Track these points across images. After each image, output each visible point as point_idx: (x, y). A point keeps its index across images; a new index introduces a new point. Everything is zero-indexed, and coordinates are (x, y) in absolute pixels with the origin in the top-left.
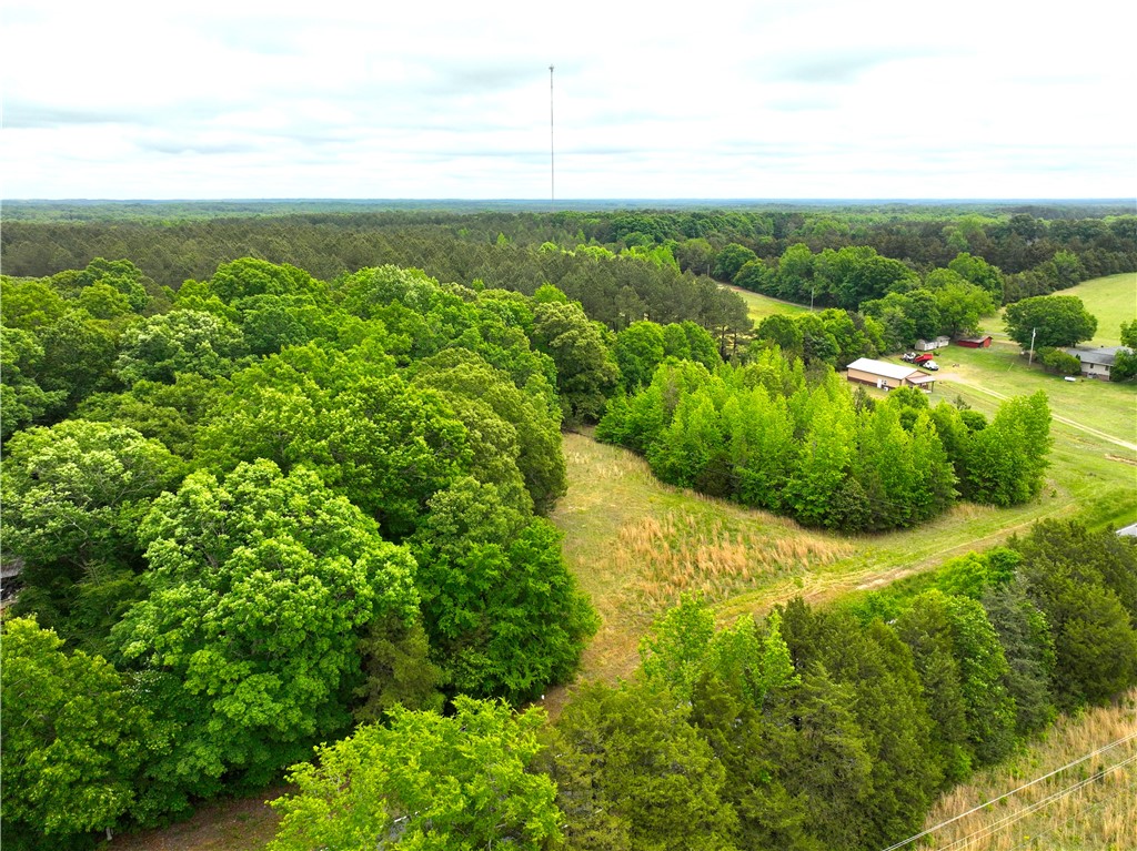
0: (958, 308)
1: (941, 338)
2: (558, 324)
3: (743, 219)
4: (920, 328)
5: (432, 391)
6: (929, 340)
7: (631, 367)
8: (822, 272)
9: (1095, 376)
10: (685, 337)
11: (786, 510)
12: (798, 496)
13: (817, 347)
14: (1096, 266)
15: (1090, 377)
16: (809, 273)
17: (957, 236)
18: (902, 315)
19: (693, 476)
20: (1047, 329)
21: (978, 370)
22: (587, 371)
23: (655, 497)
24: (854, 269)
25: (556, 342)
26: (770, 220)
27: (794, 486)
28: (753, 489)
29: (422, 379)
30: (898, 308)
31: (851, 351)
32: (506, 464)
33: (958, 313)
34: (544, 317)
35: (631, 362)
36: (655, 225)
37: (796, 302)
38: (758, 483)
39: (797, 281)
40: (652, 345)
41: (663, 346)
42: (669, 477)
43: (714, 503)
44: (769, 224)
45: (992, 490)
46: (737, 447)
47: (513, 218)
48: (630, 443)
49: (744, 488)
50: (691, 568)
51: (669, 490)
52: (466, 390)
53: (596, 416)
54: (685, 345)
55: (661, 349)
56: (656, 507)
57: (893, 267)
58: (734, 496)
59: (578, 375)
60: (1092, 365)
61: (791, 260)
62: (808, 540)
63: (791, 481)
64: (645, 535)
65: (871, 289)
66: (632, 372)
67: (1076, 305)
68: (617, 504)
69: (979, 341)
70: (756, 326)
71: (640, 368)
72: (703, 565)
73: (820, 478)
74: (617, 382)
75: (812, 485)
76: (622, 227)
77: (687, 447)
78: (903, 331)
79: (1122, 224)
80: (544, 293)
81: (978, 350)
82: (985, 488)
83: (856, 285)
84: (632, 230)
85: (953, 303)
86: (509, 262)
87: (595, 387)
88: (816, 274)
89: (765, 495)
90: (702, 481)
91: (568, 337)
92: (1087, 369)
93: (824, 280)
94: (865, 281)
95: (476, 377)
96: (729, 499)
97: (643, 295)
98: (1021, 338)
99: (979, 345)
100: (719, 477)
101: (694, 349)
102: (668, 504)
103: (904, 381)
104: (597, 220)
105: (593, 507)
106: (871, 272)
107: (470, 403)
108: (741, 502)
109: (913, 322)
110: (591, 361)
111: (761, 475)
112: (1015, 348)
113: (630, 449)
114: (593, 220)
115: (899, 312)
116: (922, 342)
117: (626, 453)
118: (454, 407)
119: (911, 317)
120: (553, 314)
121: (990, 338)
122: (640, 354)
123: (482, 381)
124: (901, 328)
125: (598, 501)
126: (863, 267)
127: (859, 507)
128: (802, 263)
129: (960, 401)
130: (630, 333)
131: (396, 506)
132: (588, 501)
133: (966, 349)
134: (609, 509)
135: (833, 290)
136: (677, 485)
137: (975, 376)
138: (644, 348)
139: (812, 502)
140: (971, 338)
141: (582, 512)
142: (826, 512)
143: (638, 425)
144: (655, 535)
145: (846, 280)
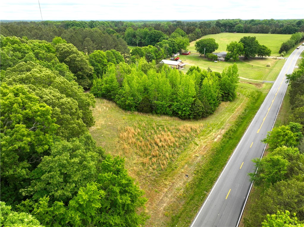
0: (182, 43)
1: (178, 53)
2: (67, 52)
3: (106, 23)
4: (174, 50)
5: (19, 86)
6: (175, 54)
7: (97, 68)
8: (138, 35)
9: (221, 60)
10: (113, 55)
11: (175, 114)
12: (179, 109)
13: (150, 57)
14: (204, 32)
15: (220, 60)
16: (134, 36)
17: (166, 26)
18: (168, 46)
19: (136, 106)
20: (208, 48)
21: (191, 61)
22: (82, 70)
23: (124, 116)
24: (149, 34)
25: (68, 59)
26: (113, 23)
27: (177, 105)
28: (161, 108)
29: (11, 79)
30: (167, 44)
31: (158, 58)
32: (78, 124)
33: (181, 45)
34: (60, 49)
35: (97, 66)
36: (80, 24)
37: (132, 46)
38: (163, 106)
39: (131, 39)
40: (103, 58)
41: (106, 59)
42: (126, 108)
43: (147, 116)
44: (113, 25)
45: (228, 97)
46: (153, 94)
47: (28, 23)
48: (105, 96)
49: (158, 108)
50: (156, 148)
51: (128, 113)
52: (40, 83)
53: (88, 87)
54: (113, 58)
55: (106, 60)
56: (127, 121)
57: (160, 33)
58: (154, 112)
59: (78, 72)
60: (220, 57)
61: (128, 32)
62: (188, 125)
63: (175, 103)
64: (131, 135)
65: (154, 40)
66: (97, 69)
67: (213, 40)
68: (111, 122)
69: (188, 53)
70: (131, 51)
71: (101, 68)
72: (160, 144)
73: (187, 101)
74: (93, 74)
75: (183, 104)
76: (69, 25)
77: (133, 96)
78: (169, 51)
79: (201, 23)
80: (57, 40)
81: (188, 56)
82: (226, 96)
83: (150, 39)
84: (73, 26)
85: (180, 42)
86: (36, 31)
87: (85, 76)
88: (137, 36)
89: (166, 110)
90: (141, 108)
91: (73, 57)
92: (219, 58)
93: (140, 38)
94: (153, 37)
95: (46, 75)
96: (152, 113)
97: (93, 41)
98: (201, 51)
99: (188, 54)
100: (147, 106)
101: (117, 60)
102: (131, 119)
103: (177, 66)
104: (60, 23)
105: (102, 126)
106: (154, 35)
107: (47, 91)
108: (157, 113)
109: (171, 48)
110: (82, 66)
111: (164, 103)
112: (198, 54)
113: (106, 99)
114: (58, 23)
115: (167, 45)
116: (174, 54)
117: (105, 101)
118: (37, 94)
119: (171, 47)
120: (64, 48)
121: (190, 52)
122: (99, 63)
123: (49, 77)
124: (168, 50)
125: (103, 123)
126: (151, 33)
127: (201, 110)
128: (132, 33)
129: (209, 69)
130: (94, 55)
131: (11, 172)
132: (99, 123)
133: (185, 56)
134: (109, 126)
135: (143, 41)
136: (131, 111)
137: (192, 63)
138: (100, 60)
139: (185, 110)
140: (185, 52)
141: (99, 129)
142: (190, 113)
143: (108, 89)
144: (134, 134)
145: (147, 37)
